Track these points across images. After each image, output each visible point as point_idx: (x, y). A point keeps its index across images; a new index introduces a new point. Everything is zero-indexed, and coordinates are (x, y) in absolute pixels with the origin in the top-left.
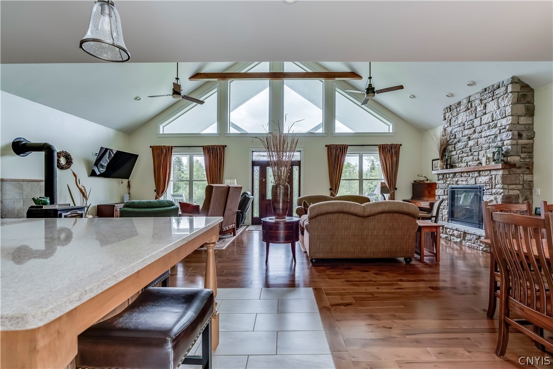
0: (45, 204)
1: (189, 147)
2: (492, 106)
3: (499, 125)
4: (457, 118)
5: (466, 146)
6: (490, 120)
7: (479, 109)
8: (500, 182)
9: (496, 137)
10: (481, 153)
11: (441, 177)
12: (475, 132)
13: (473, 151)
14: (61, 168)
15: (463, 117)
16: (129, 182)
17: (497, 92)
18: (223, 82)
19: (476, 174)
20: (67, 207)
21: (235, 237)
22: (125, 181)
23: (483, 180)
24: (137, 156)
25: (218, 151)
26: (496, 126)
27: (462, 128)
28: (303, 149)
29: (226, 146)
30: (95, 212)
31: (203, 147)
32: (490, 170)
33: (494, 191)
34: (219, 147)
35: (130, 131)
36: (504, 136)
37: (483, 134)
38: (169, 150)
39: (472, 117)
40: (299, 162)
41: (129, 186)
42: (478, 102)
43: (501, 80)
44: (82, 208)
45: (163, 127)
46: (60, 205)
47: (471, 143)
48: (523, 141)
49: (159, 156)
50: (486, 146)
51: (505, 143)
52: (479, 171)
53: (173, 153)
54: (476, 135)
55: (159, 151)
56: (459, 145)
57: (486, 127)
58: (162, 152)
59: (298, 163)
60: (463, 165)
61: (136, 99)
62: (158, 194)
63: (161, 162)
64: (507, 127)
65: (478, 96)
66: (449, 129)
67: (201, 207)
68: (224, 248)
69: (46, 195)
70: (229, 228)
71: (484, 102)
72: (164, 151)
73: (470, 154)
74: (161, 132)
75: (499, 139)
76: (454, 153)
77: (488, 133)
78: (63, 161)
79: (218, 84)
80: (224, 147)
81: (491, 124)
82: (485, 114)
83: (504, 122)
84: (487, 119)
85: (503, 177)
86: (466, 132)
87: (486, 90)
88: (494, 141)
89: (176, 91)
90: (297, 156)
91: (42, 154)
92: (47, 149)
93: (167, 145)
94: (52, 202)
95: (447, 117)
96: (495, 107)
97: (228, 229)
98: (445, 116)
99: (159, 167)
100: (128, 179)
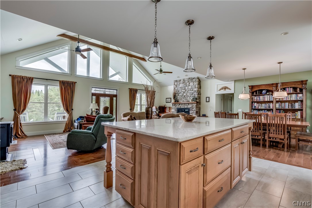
1: (47, 79)
2: (191, 84)
3: (194, 90)
4: (179, 85)
5: (183, 95)
6: (191, 88)
7: (187, 84)
8: (195, 107)
9: (193, 93)
10: (188, 98)
11: (174, 105)
12: (186, 91)
13: (185, 97)
15: (181, 85)
17: (193, 80)
19: (187, 105)
23: (190, 106)
25: (71, 85)
26: (193, 90)
27: (181, 89)
28: (119, 89)
31: (60, 81)
32: (192, 104)
33: (193, 110)
34: (72, 82)
36: (195, 93)
37: (189, 92)
38: (30, 80)
39: (185, 86)
40: (116, 95)
42: (187, 81)
43: (194, 77)
47: (185, 94)
48: (199, 96)
50: (190, 96)
51: (196, 96)
52: (188, 104)
53: (33, 83)
54: (186, 92)
56: (180, 94)
57: (190, 90)
60: (182, 101)
64: (196, 91)
65: (187, 80)
66: (176, 88)
71: (189, 82)
72: (25, 80)
73: (184, 98)
75: (194, 94)
76: (178, 97)
77: (190, 92)
79: (71, 43)
80: (75, 83)
81: (191, 89)
82: (189, 86)
83: (195, 89)
84: (190, 87)
85: (196, 106)
86: (183, 90)
87: (190, 78)
88: (192, 95)
95: (175, 84)
96: (193, 84)
98: (174, 84)
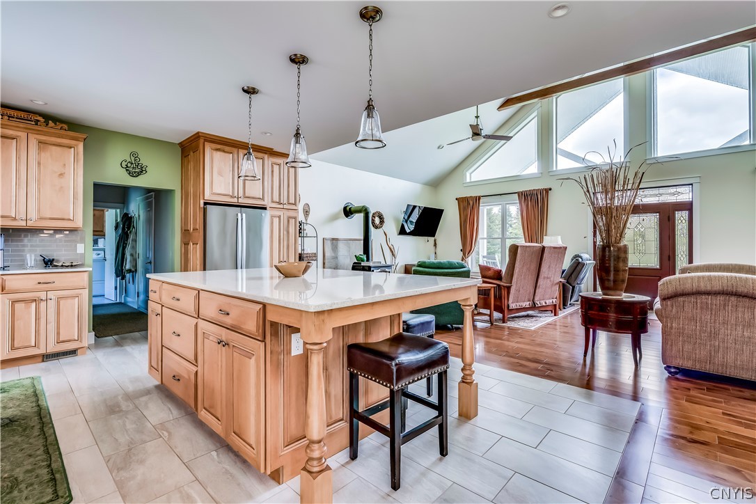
0: (363, 261)
1: (501, 195)
14: (376, 227)
16: (435, 240)
18: (545, 101)
20: (379, 265)
21: (556, 317)
22: (431, 239)
24: (442, 211)
25: (539, 196)
28: (698, 180)
29: (550, 189)
30: (403, 270)
31: (518, 193)
34: (541, 191)
35: (436, 184)
38: (477, 200)
40: (691, 204)
41: (435, 245)
44: (389, 267)
45: (470, 174)
46: (374, 262)
49: (465, 209)
53: (481, 205)
55: (465, 204)
58: (469, 204)
59: (688, 207)
61: (439, 148)
62: (464, 254)
63: (467, 216)
67: (504, 271)
68: (533, 328)
69: (364, 254)
70: (546, 303)
72: (471, 203)
74: (468, 180)
78: (377, 221)
79: (539, 105)
80: (548, 190)
89: (476, 133)
90: (684, 195)
91: (361, 215)
92: (365, 211)
93: (474, 195)
94: (368, 260)
97: (544, 304)
99: (465, 221)
100: (434, 236)
